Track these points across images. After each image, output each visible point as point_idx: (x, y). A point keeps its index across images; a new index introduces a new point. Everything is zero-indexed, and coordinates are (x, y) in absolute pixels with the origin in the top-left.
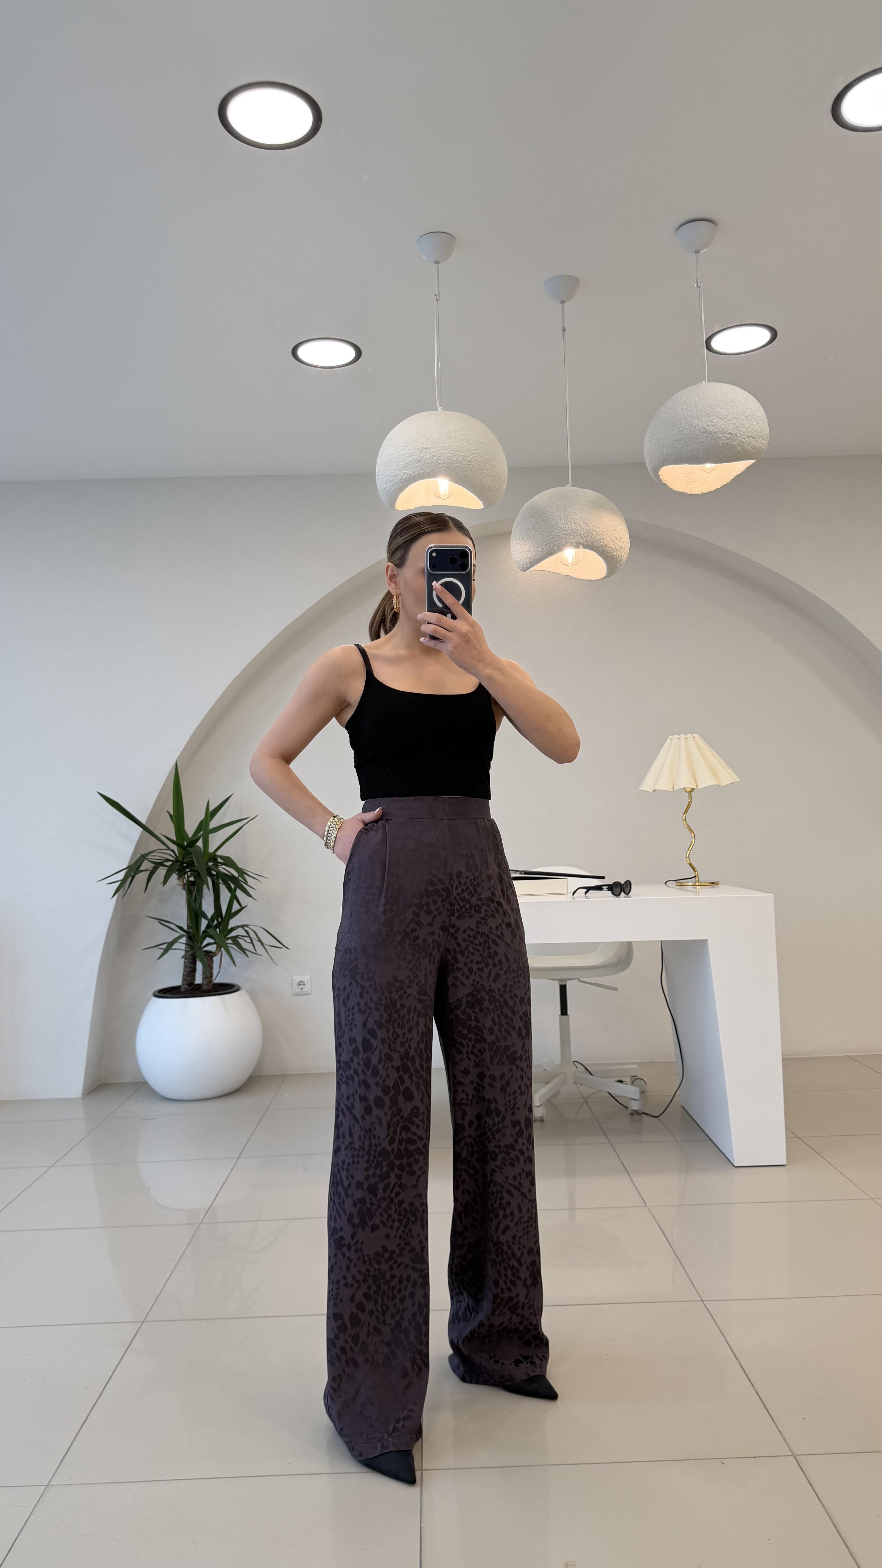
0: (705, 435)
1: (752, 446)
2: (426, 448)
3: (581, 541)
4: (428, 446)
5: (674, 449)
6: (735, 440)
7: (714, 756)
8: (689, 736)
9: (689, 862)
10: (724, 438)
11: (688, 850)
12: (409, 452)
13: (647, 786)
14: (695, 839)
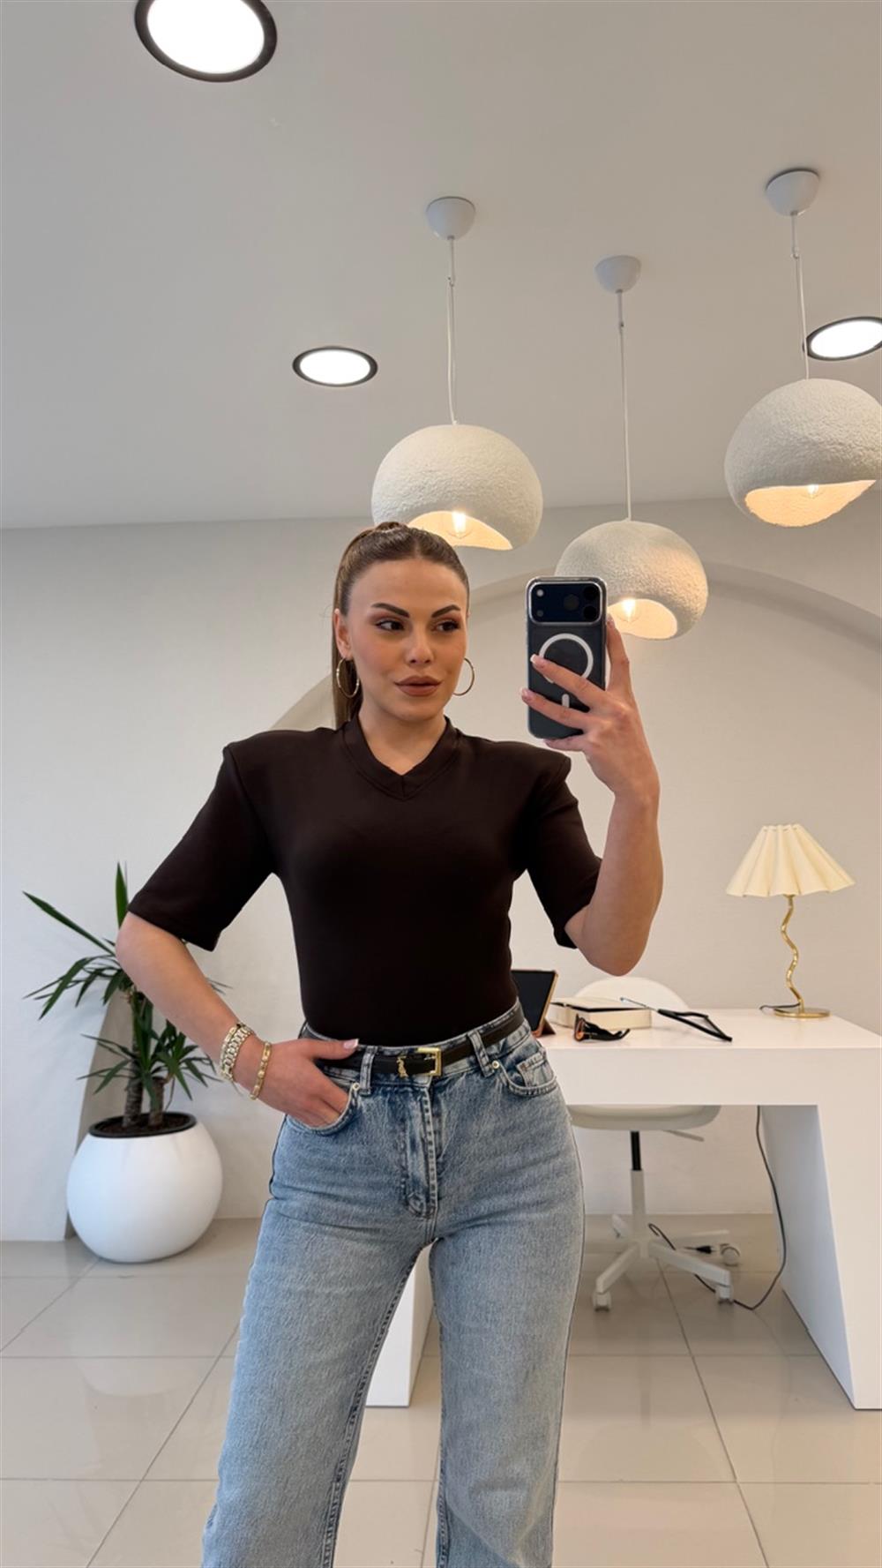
0: (807, 447)
1: (871, 460)
2: (431, 471)
3: (641, 589)
4: (433, 469)
5: (765, 467)
6: (848, 453)
7: (820, 852)
8: (789, 827)
9: (790, 986)
10: (833, 450)
11: (790, 969)
12: (409, 477)
13: (736, 889)
14: (798, 957)
